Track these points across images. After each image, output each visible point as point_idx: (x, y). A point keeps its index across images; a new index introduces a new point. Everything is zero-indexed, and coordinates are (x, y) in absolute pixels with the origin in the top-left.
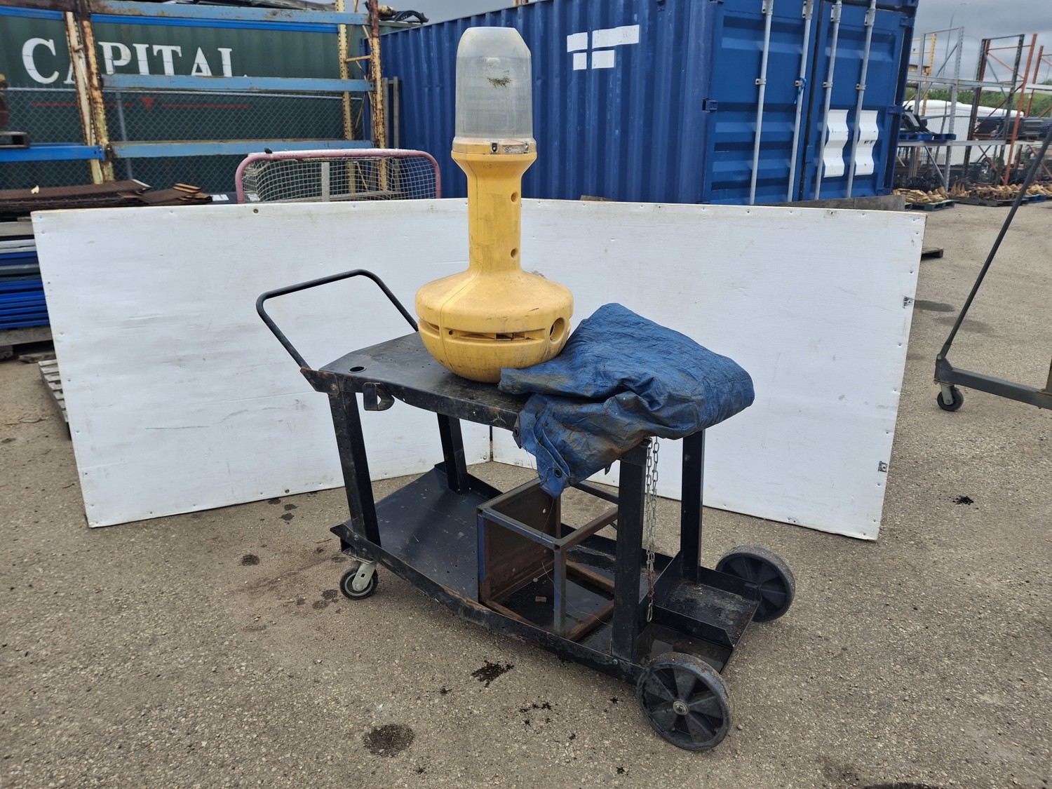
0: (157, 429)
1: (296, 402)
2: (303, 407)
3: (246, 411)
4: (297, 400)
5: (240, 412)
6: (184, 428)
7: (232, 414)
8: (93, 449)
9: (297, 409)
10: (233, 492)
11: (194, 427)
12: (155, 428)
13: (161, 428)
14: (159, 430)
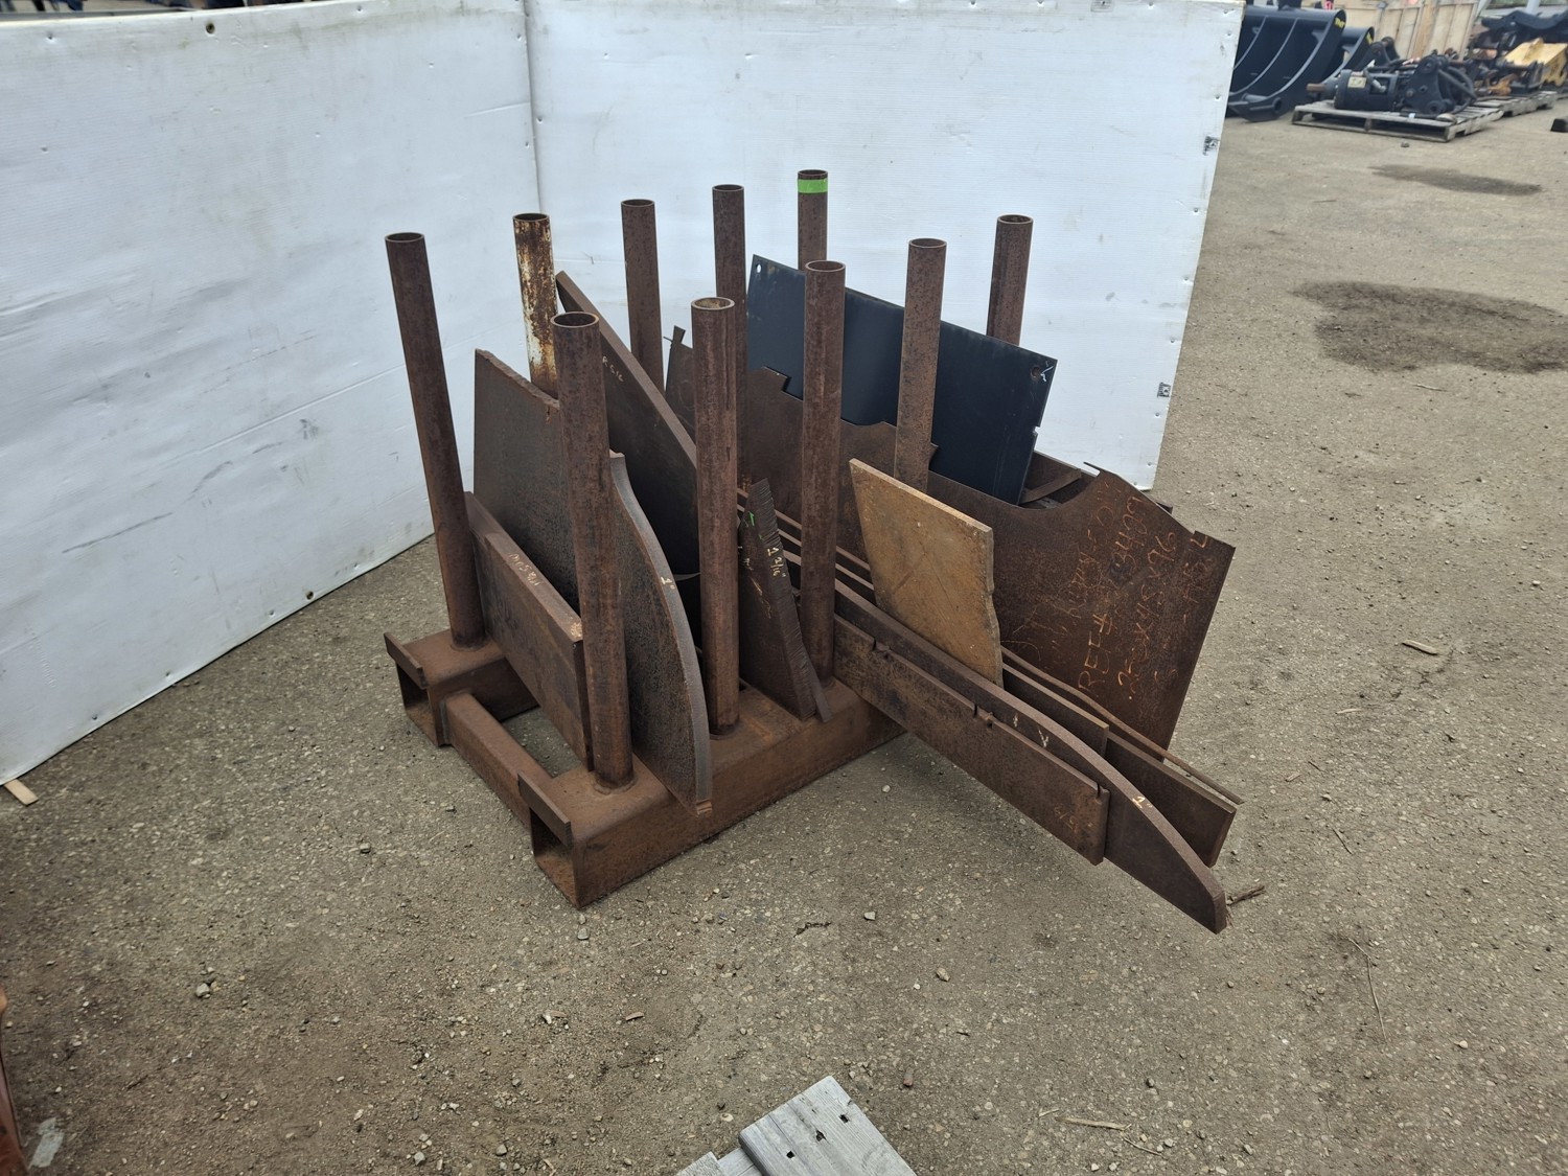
0: (84, 545)
1: (302, 425)
2: (315, 430)
3: (228, 463)
4: (304, 421)
5: (219, 469)
6: (130, 529)
7: (207, 477)
9: (305, 437)
10: (229, 627)
11: (147, 522)
12: (79, 546)
13: (91, 543)
14: (86, 548)
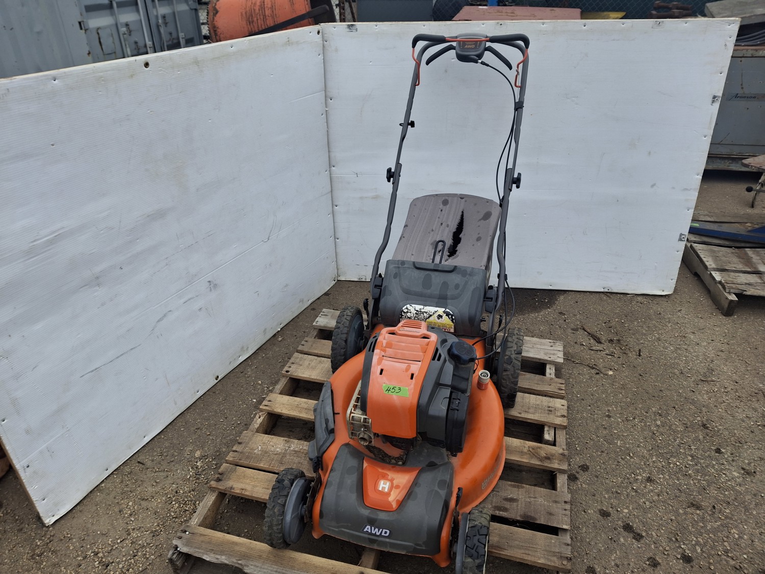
0: (92, 371)
1: (208, 284)
2: (215, 286)
3: (170, 311)
4: (209, 282)
5: (165, 316)
6: (118, 357)
7: (158, 321)
8: (27, 432)
9: (211, 290)
10: (176, 404)
11: (126, 353)
12: (89, 372)
13: (96, 369)
14: (94, 372)
